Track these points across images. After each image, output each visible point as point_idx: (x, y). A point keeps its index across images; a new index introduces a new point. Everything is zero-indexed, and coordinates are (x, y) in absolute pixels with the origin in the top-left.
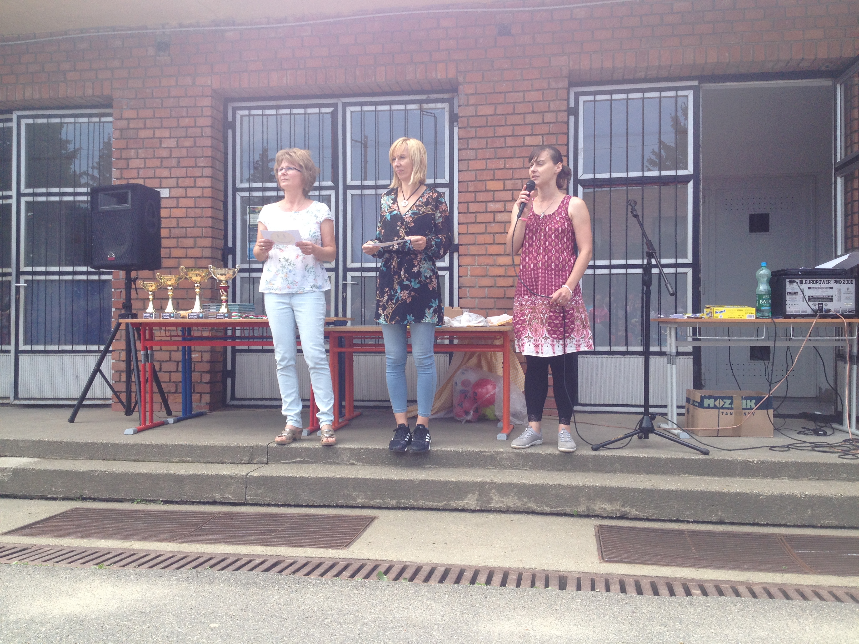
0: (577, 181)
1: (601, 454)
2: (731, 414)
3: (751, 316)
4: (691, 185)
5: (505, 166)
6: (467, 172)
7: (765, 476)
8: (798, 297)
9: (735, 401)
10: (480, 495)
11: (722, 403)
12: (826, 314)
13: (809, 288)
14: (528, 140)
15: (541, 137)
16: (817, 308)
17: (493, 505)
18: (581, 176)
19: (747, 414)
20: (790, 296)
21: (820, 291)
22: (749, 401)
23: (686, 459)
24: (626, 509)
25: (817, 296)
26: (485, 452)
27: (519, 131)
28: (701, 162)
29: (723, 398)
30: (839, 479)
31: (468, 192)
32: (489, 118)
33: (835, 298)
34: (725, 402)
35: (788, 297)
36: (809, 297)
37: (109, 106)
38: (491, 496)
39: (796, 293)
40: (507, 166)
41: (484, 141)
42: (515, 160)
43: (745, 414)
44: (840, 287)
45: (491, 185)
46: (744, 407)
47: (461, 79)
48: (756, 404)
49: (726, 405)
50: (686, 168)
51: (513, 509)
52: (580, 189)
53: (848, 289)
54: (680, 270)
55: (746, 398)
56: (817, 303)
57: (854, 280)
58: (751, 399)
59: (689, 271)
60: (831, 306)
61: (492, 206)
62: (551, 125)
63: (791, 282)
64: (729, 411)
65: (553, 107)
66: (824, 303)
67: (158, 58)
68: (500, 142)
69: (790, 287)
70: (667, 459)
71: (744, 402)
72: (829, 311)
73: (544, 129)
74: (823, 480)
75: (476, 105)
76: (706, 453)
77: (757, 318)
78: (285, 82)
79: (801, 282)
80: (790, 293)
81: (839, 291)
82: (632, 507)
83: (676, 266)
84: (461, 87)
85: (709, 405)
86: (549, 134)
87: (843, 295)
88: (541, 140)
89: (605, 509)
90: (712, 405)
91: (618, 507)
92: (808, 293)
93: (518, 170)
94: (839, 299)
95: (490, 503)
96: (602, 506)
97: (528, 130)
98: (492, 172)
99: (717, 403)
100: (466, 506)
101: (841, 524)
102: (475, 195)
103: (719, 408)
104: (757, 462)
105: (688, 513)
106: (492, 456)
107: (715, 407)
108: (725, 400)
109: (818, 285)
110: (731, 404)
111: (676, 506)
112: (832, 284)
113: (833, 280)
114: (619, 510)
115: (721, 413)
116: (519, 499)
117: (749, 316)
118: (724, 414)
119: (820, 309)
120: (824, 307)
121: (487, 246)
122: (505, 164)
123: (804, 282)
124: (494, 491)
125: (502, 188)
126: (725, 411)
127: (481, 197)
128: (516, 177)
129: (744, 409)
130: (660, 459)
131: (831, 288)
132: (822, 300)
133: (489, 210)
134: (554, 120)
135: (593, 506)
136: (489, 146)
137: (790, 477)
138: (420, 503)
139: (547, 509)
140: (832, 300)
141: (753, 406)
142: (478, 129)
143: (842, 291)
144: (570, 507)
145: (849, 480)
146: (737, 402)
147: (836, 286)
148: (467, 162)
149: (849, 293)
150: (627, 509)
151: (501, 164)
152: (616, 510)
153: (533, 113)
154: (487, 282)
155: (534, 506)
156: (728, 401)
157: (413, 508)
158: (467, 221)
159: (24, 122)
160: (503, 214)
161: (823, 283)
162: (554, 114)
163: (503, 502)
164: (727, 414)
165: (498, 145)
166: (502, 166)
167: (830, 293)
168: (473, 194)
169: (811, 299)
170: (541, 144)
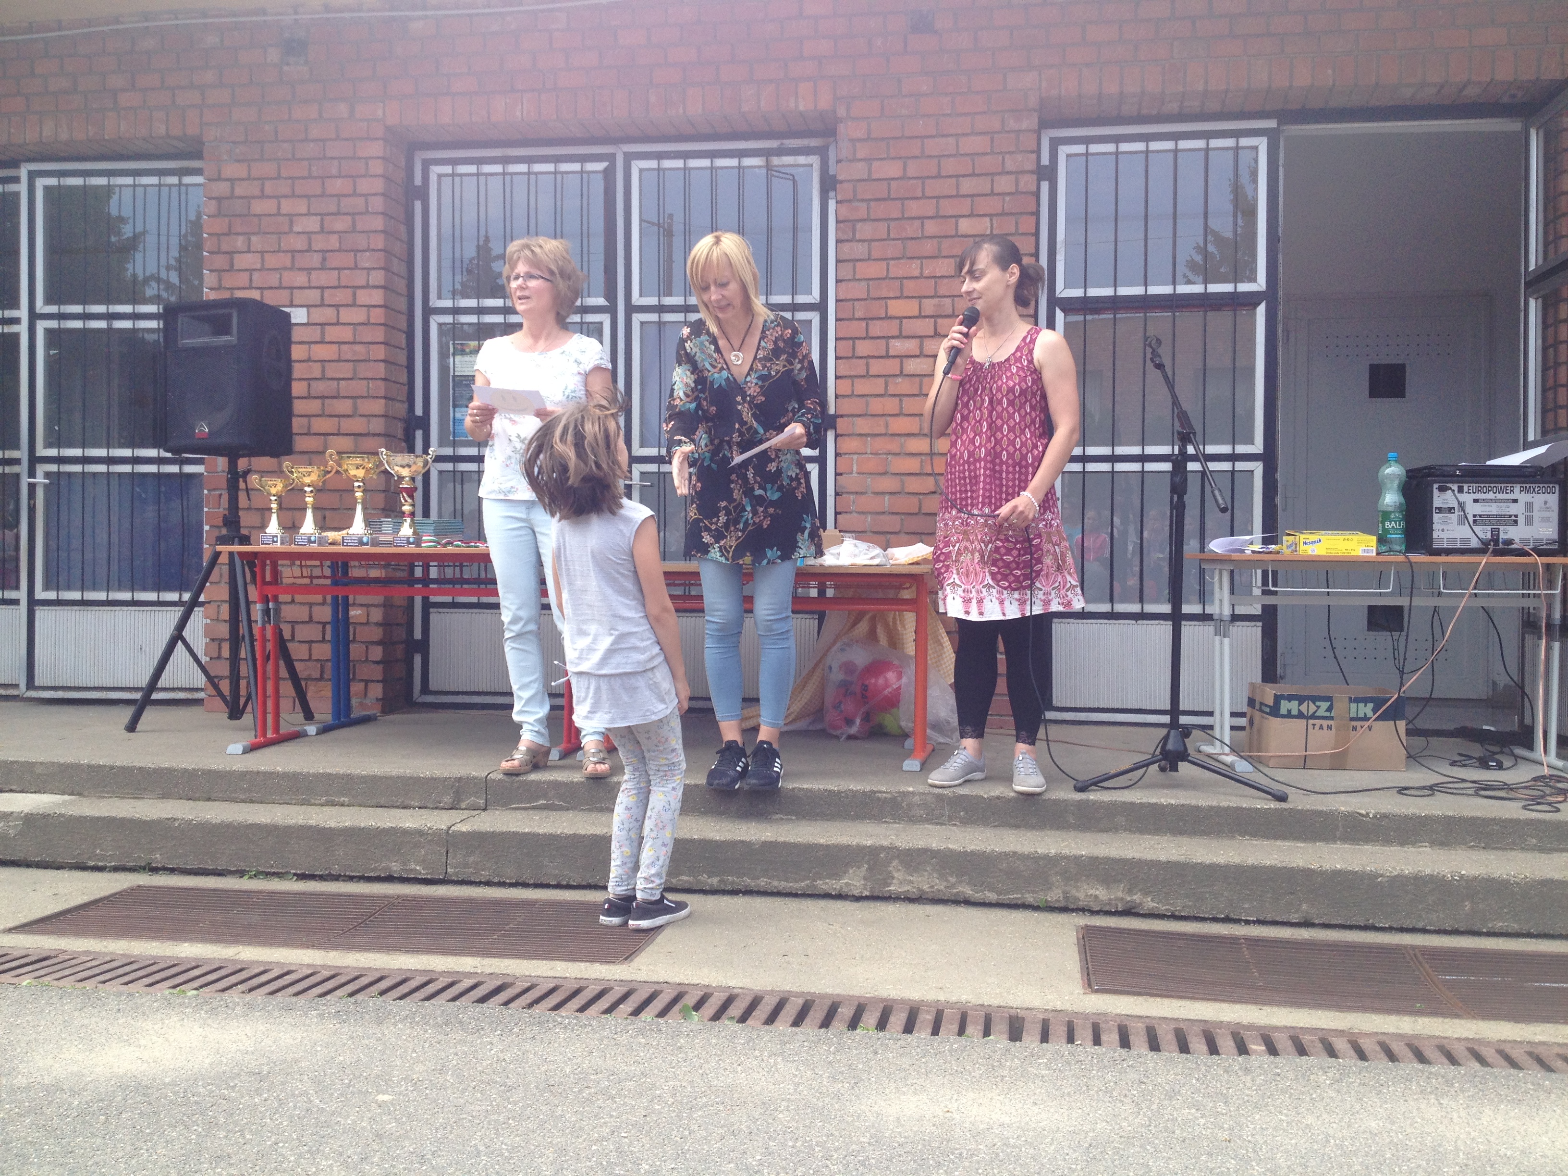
0: (1054, 302)
1: (1092, 797)
2: (1329, 728)
3: (1368, 551)
4: (1261, 310)
5: (921, 273)
6: (851, 284)
7: (1387, 841)
8: (1454, 517)
9: (1336, 705)
10: (870, 869)
11: (1312, 708)
12: (1504, 549)
13: (1476, 501)
14: (965, 226)
15: (987, 219)
16: (1489, 536)
17: (894, 888)
18: (1063, 291)
19: (1359, 728)
20: (1440, 515)
21: (1494, 505)
22: (1361, 705)
23: (1245, 809)
24: (1135, 897)
25: (1488, 516)
26: (880, 792)
27: (948, 207)
28: (1281, 269)
29: (1314, 699)
30: (1522, 849)
31: (853, 319)
32: (894, 184)
33: (1521, 520)
34: (1318, 707)
35: (1436, 517)
36: (1474, 516)
37: (198, 155)
38: (890, 872)
39: (1451, 510)
40: (926, 273)
41: (883, 226)
42: (940, 261)
43: (1355, 728)
44: (1531, 500)
45: (897, 308)
46: (1353, 715)
47: (842, 112)
48: (1375, 711)
49: (1322, 712)
50: (1253, 279)
51: (930, 896)
52: (1060, 315)
53: (1546, 503)
54: (1240, 466)
55: (1357, 700)
56: (1489, 528)
57: (1557, 487)
58: (1365, 700)
59: (1258, 468)
60: (1515, 534)
61: (898, 346)
62: (1007, 198)
63: (1442, 489)
64: (1325, 723)
65: (1010, 165)
66: (1501, 528)
67: (286, 68)
68: (912, 229)
69: (1439, 499)
70: (1211, 808)
71: (1353, 706)
72: (1510, 542)
73: (993, 205)
74: (1493, 849)
75: (868, 160)
76: (1282, 798)
77: (1378, 554)
78: (518, 114)
79: (1461, 490)
80: (1440, 510)
81: (1529, 506)
82: (1146, 893)
83: (1233, 458)
84: (841, 128)
85: (1289, 711)
86: (1003, 214)
87: (1536, 514)
88: (989, 224)
89: (1096, 897)
90: (1295, 712)
91: (1120, 894)
92: (1473, 509)
93: (946, 280)
94: (1529, 521)
95: (889, 885)
96: (1092, 892)
97: (965, 207)
98: (898, 283)
99: (1303, 708)
100: (845, 890)
101: (1525, 929)
102: (867, 325)
103: (1308, 718)
104: (1375, 816)
105: (1247, 906)
106: (893, 799)
107: (1300, 715)
108: (1318, 703)
109: (1491, 495)
110: (1329, 709)
111: (1225, 894)
112: (1516, 495)
113: (1518, 486)
114: (1122, 899)
115: (1311, 727)
116: (942, 877)
117: (1364, 551)
118: (1317, 727)
119: (1495, 539)
120: (1502, 536)
121: (888, 418)
122: (921, 269)
123: (1466, 489)
124: (895, 863)
125: (916, 313)
126: (1318, 722)
127: (877, 329)
128: (941, 292)
129: (1352, 719)
130: (1197, 808)
131: (1515, 501)
132: (1499, 523)
133: (891, 353)
134: (1013, 190)
135: (1074, 892)
136: (892, 236)
137: (1433, 843)
138: (762, 883)
139: (992, 896)
140: (1516, 522)
141: (1370, 714)
142: (872, 204)
143: (1536, 507)
144: (1033, 892)
145: (1542, 850)
146: (1340, 706)
147: (1524, 498)
148: (851, 264)
149: (1548, 509)
150: (1137, 897)
151: (914, 268)
152: (1116, 899)
153: (973, 175)
154: (888, 484)
155: (967, 891)
156: (1325, 705)
157: (748, 892)
158: (852, 373)
159: (41, 183)
160: (918, 360)
161: (1501, 491)
162: (1012, 177)
163: (911, 882)
164: (1321, 727)
165: (911, 234)
166: (916, 273)
167: (1513, 509)
168: (864, 324)
169: (1478, 520)
170: (988, 232)
